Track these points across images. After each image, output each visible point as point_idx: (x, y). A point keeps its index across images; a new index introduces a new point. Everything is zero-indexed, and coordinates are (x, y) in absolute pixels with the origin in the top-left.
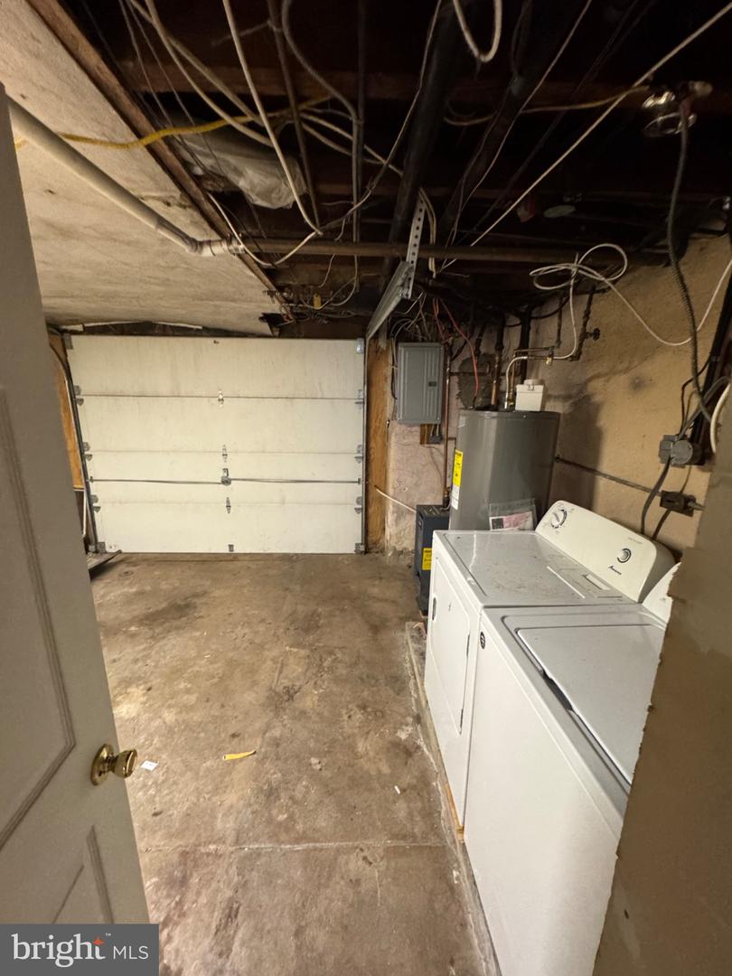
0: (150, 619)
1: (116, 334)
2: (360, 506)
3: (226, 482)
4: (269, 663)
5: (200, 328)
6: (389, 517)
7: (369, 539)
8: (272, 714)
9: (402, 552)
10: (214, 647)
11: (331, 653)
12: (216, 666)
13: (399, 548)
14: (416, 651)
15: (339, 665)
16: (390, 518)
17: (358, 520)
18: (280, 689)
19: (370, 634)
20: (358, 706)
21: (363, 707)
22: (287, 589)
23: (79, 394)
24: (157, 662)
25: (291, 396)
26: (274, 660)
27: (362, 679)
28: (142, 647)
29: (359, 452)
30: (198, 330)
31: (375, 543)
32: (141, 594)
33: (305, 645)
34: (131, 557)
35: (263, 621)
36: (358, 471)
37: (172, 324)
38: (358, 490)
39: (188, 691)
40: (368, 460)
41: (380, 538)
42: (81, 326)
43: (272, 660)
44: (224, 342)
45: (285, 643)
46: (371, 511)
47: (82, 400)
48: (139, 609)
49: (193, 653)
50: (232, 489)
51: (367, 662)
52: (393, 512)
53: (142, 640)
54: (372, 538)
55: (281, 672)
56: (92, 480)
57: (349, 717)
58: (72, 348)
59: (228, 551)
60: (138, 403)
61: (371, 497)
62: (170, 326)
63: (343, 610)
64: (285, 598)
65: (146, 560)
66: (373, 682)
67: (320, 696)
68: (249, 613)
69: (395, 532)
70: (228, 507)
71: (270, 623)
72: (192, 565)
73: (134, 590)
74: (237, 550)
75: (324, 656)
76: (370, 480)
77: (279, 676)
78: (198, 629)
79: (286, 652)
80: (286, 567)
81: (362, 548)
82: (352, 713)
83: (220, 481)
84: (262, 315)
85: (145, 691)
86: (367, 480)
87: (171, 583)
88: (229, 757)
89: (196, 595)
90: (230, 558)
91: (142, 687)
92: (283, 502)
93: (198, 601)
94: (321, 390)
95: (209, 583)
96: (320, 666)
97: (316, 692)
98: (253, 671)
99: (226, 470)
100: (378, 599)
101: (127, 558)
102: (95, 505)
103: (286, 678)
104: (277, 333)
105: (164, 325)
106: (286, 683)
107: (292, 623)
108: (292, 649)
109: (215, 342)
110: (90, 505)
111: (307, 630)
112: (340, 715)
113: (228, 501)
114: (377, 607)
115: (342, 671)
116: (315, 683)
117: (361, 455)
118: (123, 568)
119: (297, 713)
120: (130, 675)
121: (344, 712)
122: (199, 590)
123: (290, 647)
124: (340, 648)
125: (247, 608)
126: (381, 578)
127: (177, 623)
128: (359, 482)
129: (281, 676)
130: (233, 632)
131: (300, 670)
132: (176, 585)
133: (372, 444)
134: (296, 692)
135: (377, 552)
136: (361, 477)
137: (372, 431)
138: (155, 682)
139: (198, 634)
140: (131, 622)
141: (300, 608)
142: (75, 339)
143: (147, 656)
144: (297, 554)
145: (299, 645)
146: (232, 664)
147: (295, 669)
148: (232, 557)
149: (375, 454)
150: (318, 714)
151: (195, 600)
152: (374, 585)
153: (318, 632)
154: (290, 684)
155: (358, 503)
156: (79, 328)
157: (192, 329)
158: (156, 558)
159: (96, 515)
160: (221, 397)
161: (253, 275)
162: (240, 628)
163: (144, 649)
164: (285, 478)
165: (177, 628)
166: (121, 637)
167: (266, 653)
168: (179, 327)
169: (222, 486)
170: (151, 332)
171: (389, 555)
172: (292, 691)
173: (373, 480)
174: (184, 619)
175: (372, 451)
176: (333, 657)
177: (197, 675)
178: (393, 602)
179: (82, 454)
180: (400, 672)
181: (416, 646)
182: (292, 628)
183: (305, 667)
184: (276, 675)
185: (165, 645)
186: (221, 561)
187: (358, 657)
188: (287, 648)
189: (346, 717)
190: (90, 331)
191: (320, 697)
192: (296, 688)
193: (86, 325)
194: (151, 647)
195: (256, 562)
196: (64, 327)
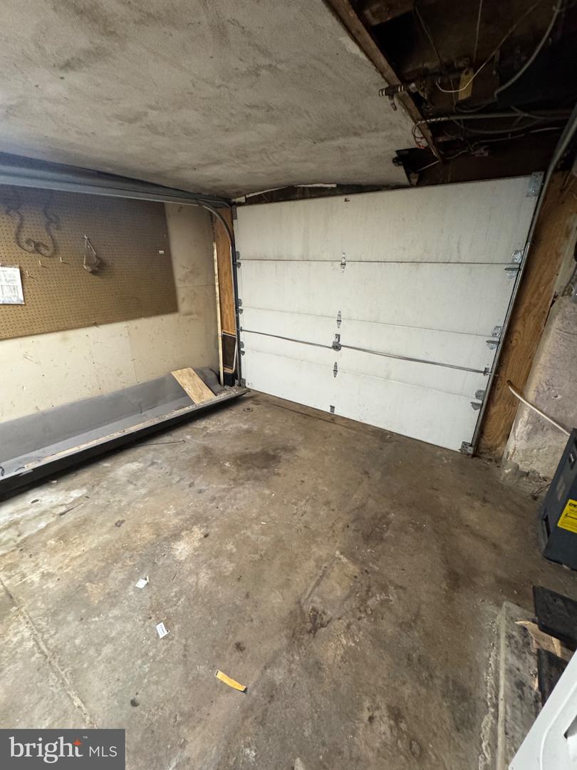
0: (244, 460)
1: (266, 202)
2: (480, 402)
3: (337, 347)
4: (312, 563)
5: (334, 186)
6: (520, 425)
7: (483, 441)
8: (285, 641)
9: (527, 474)
10: (273, 514)
11: (384, 588)
12: (264, 538)
13: (524, 467)
14: (510, 671)
15: (388, 615)
16: (520, 428)
17: (473, 417)
18: (307, 608)
19: (444, 585)
20: (389, 708)
21: (396, 715)
22: (367, 473)
23: (238, 259)
24: (226, 508)
25: (418, 260)
26: (318, 561)
27: (409, 658)
28: (224, 487)
29: (494, 335)
30: (332, 188)
31: (490, 449)
32: (248, 432)
33: (358, 559)
34: (259, 396)
35: (327, 503)
36: (487, 358)
37: (310, 186)
38: (483, 382)
39: (230, 556)
40: (505, 346)
41: (499, 445)
42: (244, 198)
43: (317, 561)
44: (355, 199)
45: (337, 544)
46: (493, 410)
47: (240, 264)
48: (239, 447)
49: (254, 513)
50: (341, 355)
51: (427, 634)
52: (528, 423)
53: (227, 480)
54: (487, 441)
55: (318, 584)
56: (242, 330)
57: (371, 719)
58: (236, 218)
59: (329, 411)
60: (276, 266)
61: (497, 393)
62: (309, 188)
63: (419, 529)
64: (360, 484)
65: (267, 401)
66: (425, 674)
67: (348, 650)
68: (320, 488)
69: (524, 448)
70: (335, 371)
71: (333, 510)
72: (296, 415)
73: (246, 427)
74: (336, 412)
75: (373, 589)
76: (502, 373)
77: (314, 588)
78: (269, 487)
79: (334, 557)
80: (376, 445)
81: (470, 450)
82: (377, 713)
83: (331, 345)
84: (395, 155)
85: (203, 536)
86: (497, 371)
87: (274, 428)
88: (220, 675)
89: (285, 449)
90: (328, 418)
91: (203, 530)
92: (388, 378)
93: (284, 456)
94: (459, 252)
95: (300, 439)
96: (364, 601)
97: (344, 642)
98: (291, 566)
99: (338, 336)
100: (472, 532)
101: (256, 396)
102: (242, 349)
103: (319, 595)
104: (415, 181)
105: (304, 188)
106: (317, 602)
107: (354, 521)
108: (342, 557)
109: (346, 200)
110: (239, 349)
111: (367, 538)
112: (359, 706)
113: (336, 366)
114: (467, 543)
115: (388, 628)
116: (348, 626)
117: (497, 340)
118: (249, 404)
119: (311, 661)
120: (202, 513)
121: (367, 704)
122: (290, 444)
123: (342, 553)
124: (397, 587)
125: (320, 481)
126: (485, 501)
127: (258, 472)
128: (485, 372)
129: (317, 589)
130: (295, 504)
131: (339, 594)
132: (276, 432)
133: (518, 327)
134: (322, 626)
135: (490, 460)
136: (490, 367)
137: (522, 310)
138: (214, 530)
139: (267, 492)
140: (229, 458)
141: (371, 503)
142: (239, 210)
143: (222, 498)
144: (392, 433)
145: (352, 556)
146: (279, 543)
147: (336, 588)
148: (330, 418)
149: (518, 340)
150: (335, 682)
151: (282, 454)
152: (473, 508)
153: (380, 547)
154: (320, 607)
155: (477, 396)
156: (242, 199)
157: (327, 188)
158: (274, 401)
159: (242, 357)
160: (343, 261)
161: (362, 56)
162: (304, 501)
163: (224, 490)
164: (395, 352)
165: (257, 479)
166: (216, 470)
167: (314, 548)
168: (316, 188)
169: (333, 350)
170: (292, 197)
171: (507, 471)
172: (318, 621)
173: (508, 373)
174: (265, 470)
175: (515, 336)
176: (383, 596)
177: (246, 540)
178: (495, 546)
179: (237, 308)
180: (471, 685)
181: (513, 660)
182: (353, 527)
183: (347, 592)
184: (313, 583)
185: (240, 492)
186: (320, 419)
187: (418, 615)
188: (338, 553)
189: (366, 715)
190: (250, 202)
191: (346, 652)
192: (325, 619)
193: (247, 196)
194: (228, 490)
195: (350, 430)
196: (233, 200)
